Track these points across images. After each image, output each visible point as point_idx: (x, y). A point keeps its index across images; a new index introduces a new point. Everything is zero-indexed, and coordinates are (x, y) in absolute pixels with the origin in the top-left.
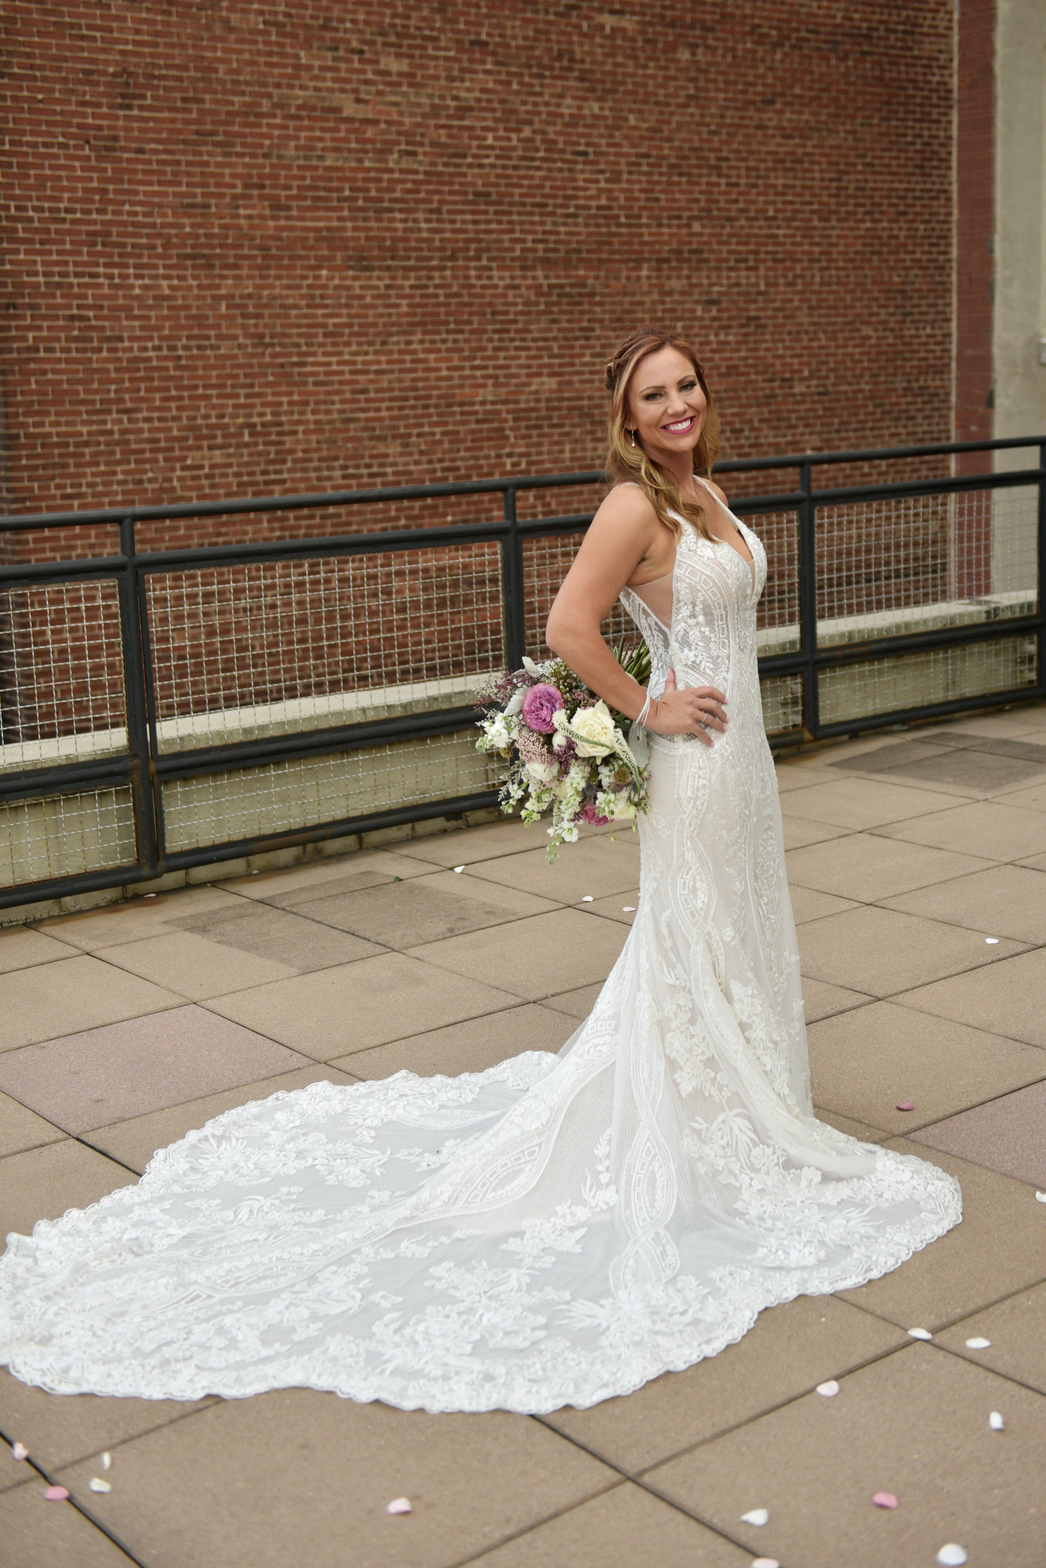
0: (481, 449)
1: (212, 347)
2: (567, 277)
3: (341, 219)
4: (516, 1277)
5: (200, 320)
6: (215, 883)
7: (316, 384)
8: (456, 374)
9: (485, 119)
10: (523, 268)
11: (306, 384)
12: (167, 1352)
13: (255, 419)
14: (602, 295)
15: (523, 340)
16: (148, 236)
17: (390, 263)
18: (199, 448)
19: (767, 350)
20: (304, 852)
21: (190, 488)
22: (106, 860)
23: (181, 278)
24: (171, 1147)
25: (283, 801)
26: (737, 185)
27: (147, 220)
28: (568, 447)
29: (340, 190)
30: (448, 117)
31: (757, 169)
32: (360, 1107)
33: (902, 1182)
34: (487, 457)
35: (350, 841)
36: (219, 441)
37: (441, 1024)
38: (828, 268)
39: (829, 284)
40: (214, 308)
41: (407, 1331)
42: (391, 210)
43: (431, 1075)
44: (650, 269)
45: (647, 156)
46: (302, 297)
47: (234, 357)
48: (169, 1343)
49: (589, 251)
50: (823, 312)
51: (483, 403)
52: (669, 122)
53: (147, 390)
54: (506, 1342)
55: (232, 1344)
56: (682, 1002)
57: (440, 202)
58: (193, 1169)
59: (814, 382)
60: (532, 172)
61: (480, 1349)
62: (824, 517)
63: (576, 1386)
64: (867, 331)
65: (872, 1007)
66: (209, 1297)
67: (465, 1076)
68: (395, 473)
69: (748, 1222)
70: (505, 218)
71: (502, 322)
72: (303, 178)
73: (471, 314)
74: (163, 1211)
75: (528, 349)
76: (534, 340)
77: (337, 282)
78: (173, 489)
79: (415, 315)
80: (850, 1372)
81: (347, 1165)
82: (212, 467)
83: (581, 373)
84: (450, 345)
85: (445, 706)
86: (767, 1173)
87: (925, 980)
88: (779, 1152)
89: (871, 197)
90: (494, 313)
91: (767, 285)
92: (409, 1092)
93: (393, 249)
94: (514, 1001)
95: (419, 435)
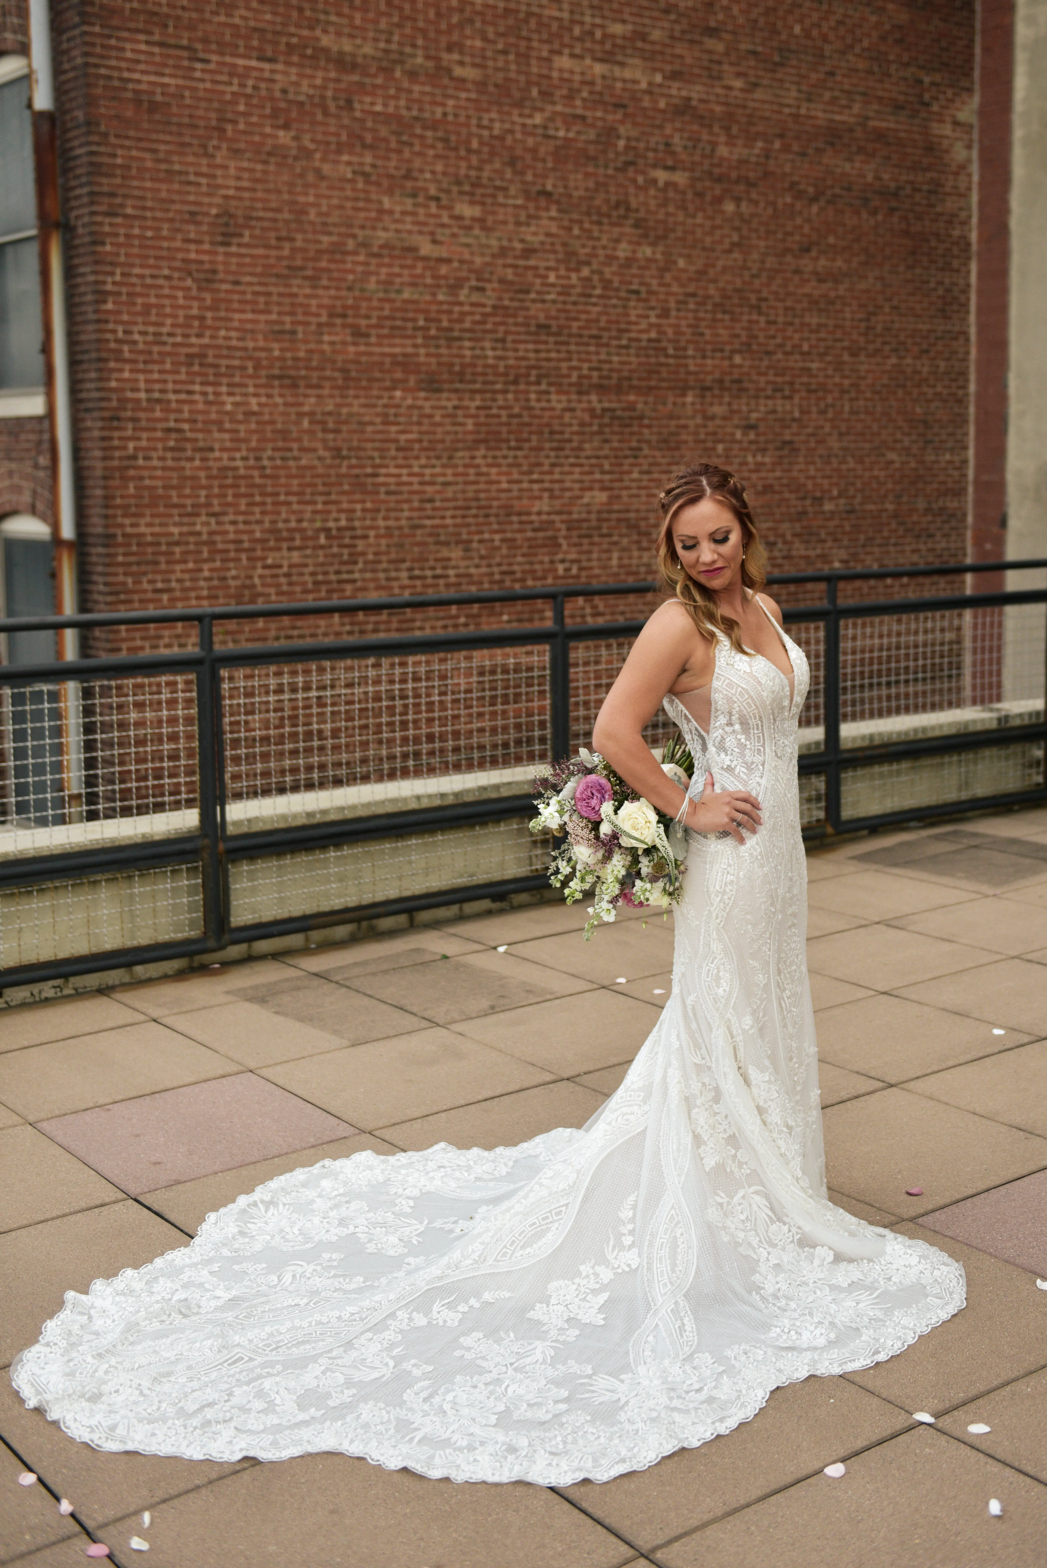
0: (536, 555)
1: (295, 459)
2: (619, 401)
3: (415, 346)
4: (541, 1349)
5: (284, 434)
6: (276, 956)
7: (388, 493)
8: (515, 487)
9: (548, 260)
10: (580, 393)
11: (378, 493)
12: (209, 1413)
13: (331, 524)
14: (651, 419)
15: (577, 457)
16: (241, 358)
17: (458, 386)
18: (279, 549)
19: (800, 471)
20: (359, 928)
21: (270, 586)
22: (175, 932)
23: (269, 396)
24: (222, 1210)
25: (341, 880)
26: (775, 323)
27: (241, 344)
28: (615, 555)
29: (414, 320)
30: (516, 257)
31: (793, 309)
32: (400, 1177)
33: (910, 1266)
34: (541, 562)
35: (402, 920)
36: (298, 543)
37: (480, 1098)
38: (857, 399)
39: (857, 413)
40: (298, 423)
41: (437, 1400)
42: (460, 339)
43: (468, 1148)
44: (695, 396)
45: (694, 295)
46: (377, 415)
47: (313, 467)
48: (210, 1405)
49: (639, 379)
50: (852, 438)
51: (539, 513)
52: (714, 266)
53: (235, 496)
54: (529, 1414)
55: (270, 1408)
56: (706, 1080)
57: (507, 333)
58: (242, 1233)
59: (842, 501)
60: (589, 308)
61: (504, 1420)
62: (848, 629)
63: (595, 1460)
64: (892, 456)
65: (885, 1093)
66: (251, 1359)
67: (500, 1150)
68: (457, 576)
69: (763, 1298)
70: (563, 348)
71: (559, 441)
72: (382, 309)
73: (530, 433)
74: (211, 1273)
75: (581, 465)
76: (587, 458)
77: (409, 402)
78: (254, 586)
79: (478, 433)
80: (857, 1454)
81: (387, 1233)
82: (291, 566)
83: (628, 488)
84: (510, 460)
85: (494, 795)
86: (784, 1249)
87: (936, 1068)
88: (794, 1230)
89: (897, 336)
90: (552, 433)
91: (802, 412)
92: (446, 1164)
93: (461, 374)
94: (549, 1077)
95: (481, 541)
